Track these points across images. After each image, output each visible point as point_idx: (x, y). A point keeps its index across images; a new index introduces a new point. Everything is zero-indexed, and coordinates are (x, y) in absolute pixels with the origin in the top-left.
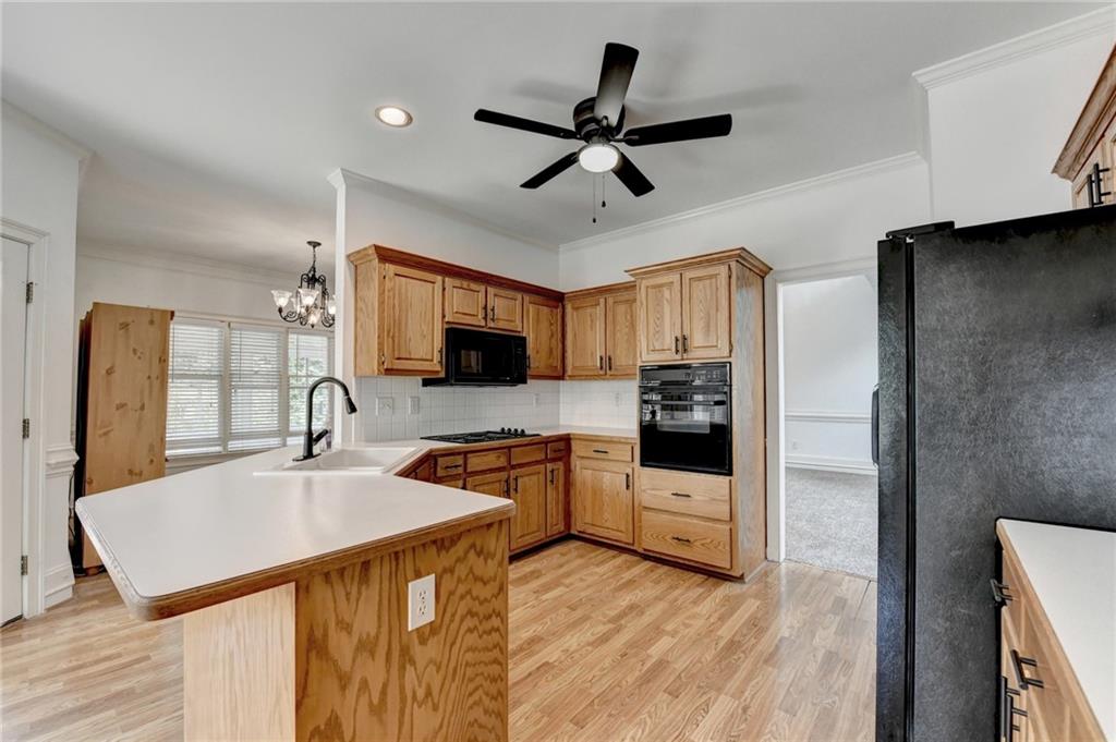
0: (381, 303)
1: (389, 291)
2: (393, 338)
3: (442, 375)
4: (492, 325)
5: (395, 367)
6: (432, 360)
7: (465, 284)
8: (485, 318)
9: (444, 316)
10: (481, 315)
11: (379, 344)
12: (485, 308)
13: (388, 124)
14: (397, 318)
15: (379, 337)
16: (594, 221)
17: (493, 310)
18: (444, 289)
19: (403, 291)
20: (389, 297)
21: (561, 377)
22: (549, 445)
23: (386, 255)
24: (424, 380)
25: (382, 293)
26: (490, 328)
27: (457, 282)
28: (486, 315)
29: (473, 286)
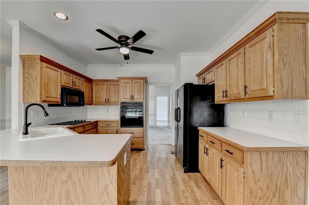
0: (41, 76)
1: (44, 73)
2: (45, 89)
3: (60, 103)
4: (74, 87)
5: (46, 100)
6: (57, 98)
7: (67, 73)
8: (73, 85)
9: (61, 83)
10: (71, 84)
11: (40, 91)
12: (73, 82)
13: (59, 19)
14: (47, 82)
15: (40, 89)
16: (121, 66)
17: (75, 82)
18: (61, 74)
19: (49, 73)
20: (44, 75)
21: (91, 104)
22: (93, 124)
23: (43, 59)
24: (48, 104)
25: (41, 73)
26: (74, 88)
27: (65, 72)
28: (73, 84)
29: (70, 74)
